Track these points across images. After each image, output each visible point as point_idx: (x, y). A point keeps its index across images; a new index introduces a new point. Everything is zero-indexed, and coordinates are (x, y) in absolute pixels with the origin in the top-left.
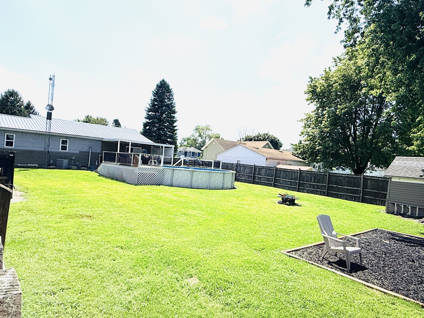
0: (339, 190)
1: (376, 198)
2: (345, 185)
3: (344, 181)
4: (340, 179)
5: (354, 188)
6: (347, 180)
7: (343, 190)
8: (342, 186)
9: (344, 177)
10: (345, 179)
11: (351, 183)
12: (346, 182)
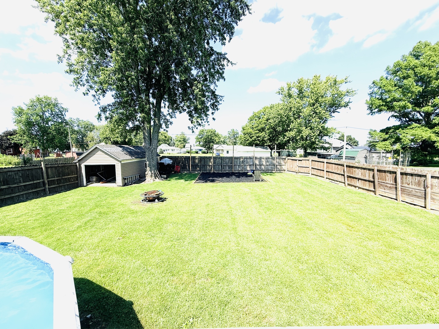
0: (13, 190)
1: (61, 185)
2: (21, 181)
3: (17, 177)
4: (10, 175)
5: (35, 182)
6: (22, 175)
7: (19, 189)
8: (17, 183)
9: (15, 171)
10: (18, 174)
11: (29, 177)
12: (21, 177)
